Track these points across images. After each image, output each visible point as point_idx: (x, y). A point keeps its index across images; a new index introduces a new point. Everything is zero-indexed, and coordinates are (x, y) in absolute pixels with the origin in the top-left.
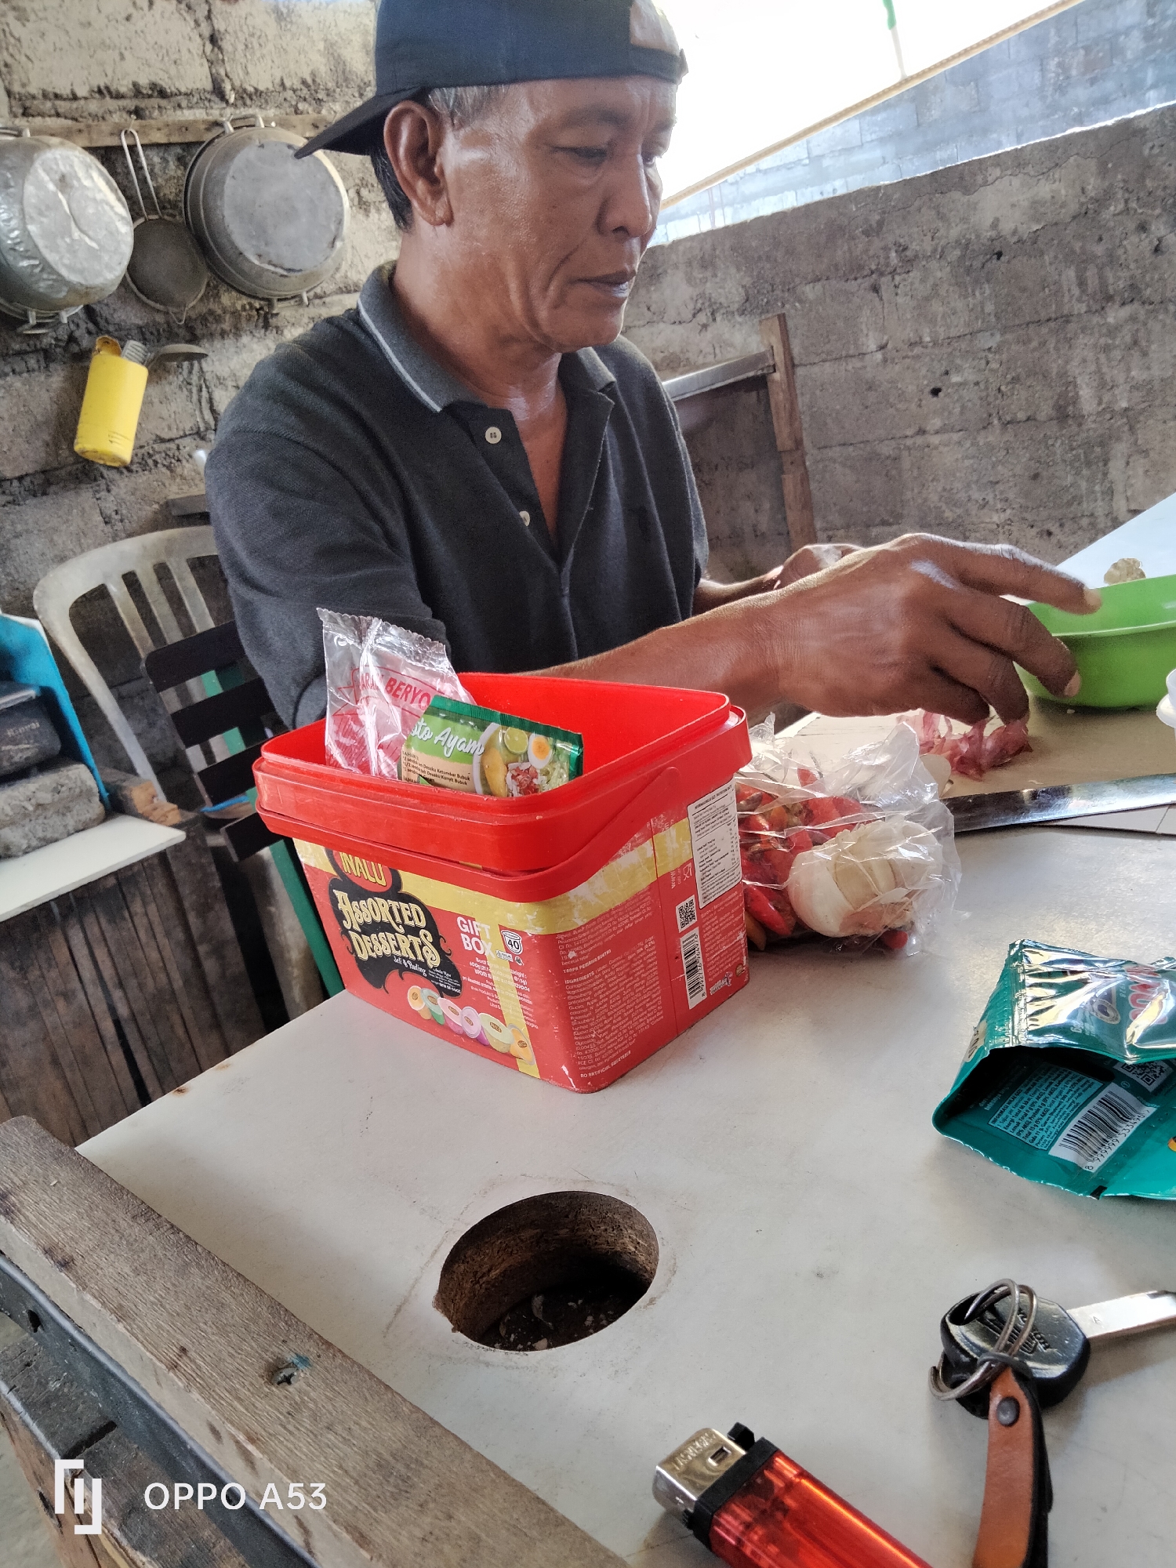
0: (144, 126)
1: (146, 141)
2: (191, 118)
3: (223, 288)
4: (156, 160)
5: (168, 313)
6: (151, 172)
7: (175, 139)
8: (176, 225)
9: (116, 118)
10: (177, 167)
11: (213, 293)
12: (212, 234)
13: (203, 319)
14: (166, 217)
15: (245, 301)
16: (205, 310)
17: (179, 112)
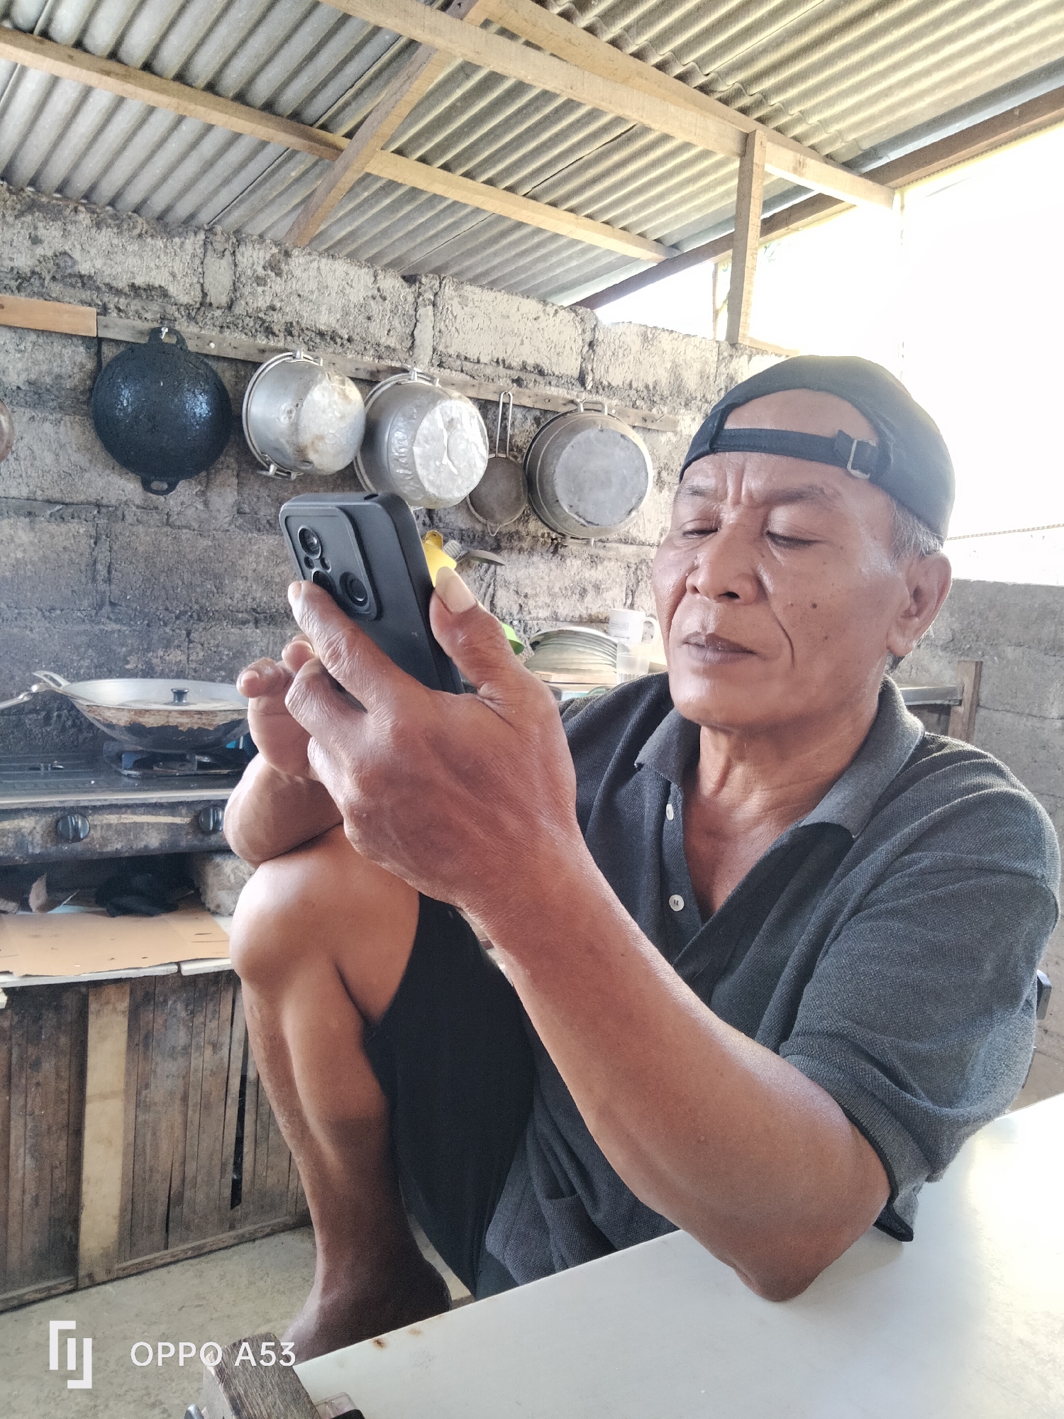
0: (520, 392)
1: (517, 403)
2: (555, 394)
3: (533, 517)
4: (519, 416)
5: (486, 525)
6: (513, 424)
7: (538, 406)
8: (516, 465)
9: (501, 383)
10: (532, 424)
11: (524, 519)
12: (540, 481)
13: (510, 536)
14: (511, 458)
15: (546, 530)
16: (514, 530)
17: (548, 388)
